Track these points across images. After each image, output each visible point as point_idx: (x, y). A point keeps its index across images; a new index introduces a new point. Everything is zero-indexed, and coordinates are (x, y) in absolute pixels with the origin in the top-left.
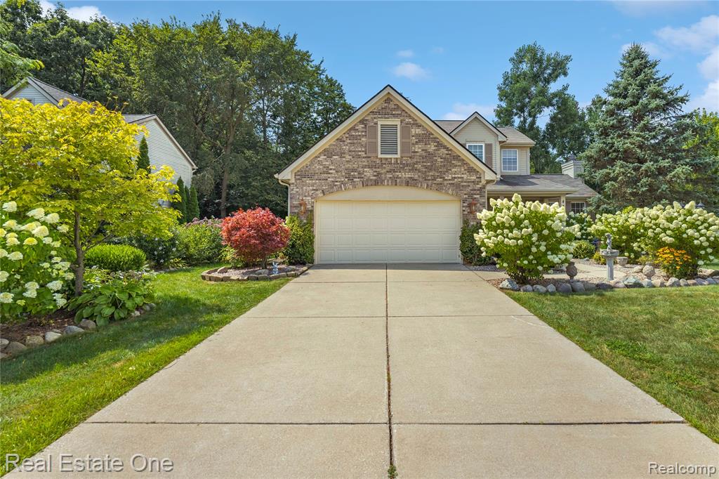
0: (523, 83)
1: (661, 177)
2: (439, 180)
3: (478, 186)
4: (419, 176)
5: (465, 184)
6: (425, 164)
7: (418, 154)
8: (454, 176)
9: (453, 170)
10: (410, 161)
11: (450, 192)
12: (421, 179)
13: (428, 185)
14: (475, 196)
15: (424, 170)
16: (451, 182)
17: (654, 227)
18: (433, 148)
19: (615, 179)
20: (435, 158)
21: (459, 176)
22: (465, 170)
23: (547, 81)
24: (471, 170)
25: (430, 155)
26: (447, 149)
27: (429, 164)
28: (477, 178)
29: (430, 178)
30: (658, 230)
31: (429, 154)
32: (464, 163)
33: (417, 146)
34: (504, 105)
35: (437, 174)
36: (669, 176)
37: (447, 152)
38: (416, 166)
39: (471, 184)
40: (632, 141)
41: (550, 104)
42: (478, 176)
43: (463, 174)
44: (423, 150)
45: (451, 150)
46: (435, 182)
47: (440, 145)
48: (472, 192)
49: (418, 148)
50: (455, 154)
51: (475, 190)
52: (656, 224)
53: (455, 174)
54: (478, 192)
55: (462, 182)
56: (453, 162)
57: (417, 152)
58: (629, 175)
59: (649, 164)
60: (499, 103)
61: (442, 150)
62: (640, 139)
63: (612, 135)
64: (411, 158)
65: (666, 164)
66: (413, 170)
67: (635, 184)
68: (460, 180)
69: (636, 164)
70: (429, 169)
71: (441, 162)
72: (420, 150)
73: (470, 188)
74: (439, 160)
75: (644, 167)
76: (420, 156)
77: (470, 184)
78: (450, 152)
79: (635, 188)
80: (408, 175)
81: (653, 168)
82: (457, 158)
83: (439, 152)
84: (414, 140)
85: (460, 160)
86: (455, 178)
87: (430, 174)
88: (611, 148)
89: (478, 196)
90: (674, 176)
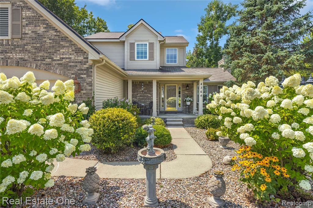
0: (212, 22)
1: (279, 65)
2: (48, 60)
3: (85, 66)
4: (29, 57)
5: (73, 64)
6: (35, 45)
7: (28, 36)
8: (62, 56)
9: (61, 51)
10: (20, 43)
11: (58, 71)
12: (31, 60)
13: (37, 66)
14: (82, 76)
15: (34, 51)
16: (59, 62)
17: (233, 114)
18: (42, 30)
19: (242, 67)
20: (44, 40)
21: (67, 56)
22: (73, 51)
23: (225, 20)
24: (79, 51)
25: (39, 37)
26: (56, 30)
27: (38, 45)
28: (84, 58)
29: (39, 58)
30: (236, 119)
31: (39, 35)
32: (72, 43)
33: (27, 28)
34: (201, 34)
35: (46, 55)
36: (285, 64)
37: (55, 34)
38: (26, 47)
39: (79, 65)
40: (257, 37)
41: (226, 33)
42: (85, 56)
43: (70, 54)
44: (32, 32)
45: (59, 31)
46: (44, 62)
47: (49, 27)
48: (79, 72)
49: (28, 30)
50: (63, 36)
51: (82, 70)
52: (236, 110)
53: (63, 55)
54: (85, 72)
55: (70, 62)
56: (62, 43)
57: (27, 34)
58: (252, 63)
59: (269, 54)
60: (198, 33)
61: (51, 32)
62: (264, 35)
63: (243, 35)
64: (21, 39)
65: (283, 54)
66: (24, 51)
67: (258, 70)
68: (68, 60)
69: (259, 55)
70: (39, 49)
71: (50, 43)
72: (30, 32)
73: (77, 68)
74: (48, 41)
75: (265, 57)
76: (30, 38)
77: (77, 64)
78: (58, 34)
79: (257, 73)
80: (19, 56)
81: (272, 57)
82: (65, 39)
83: (48, 34)
84: (25, 22)
85: (69, 41)
86: (63, 58)
87: (40, 54)
88: (242, 45)
89: (85, 76)
90: (289, 63)
